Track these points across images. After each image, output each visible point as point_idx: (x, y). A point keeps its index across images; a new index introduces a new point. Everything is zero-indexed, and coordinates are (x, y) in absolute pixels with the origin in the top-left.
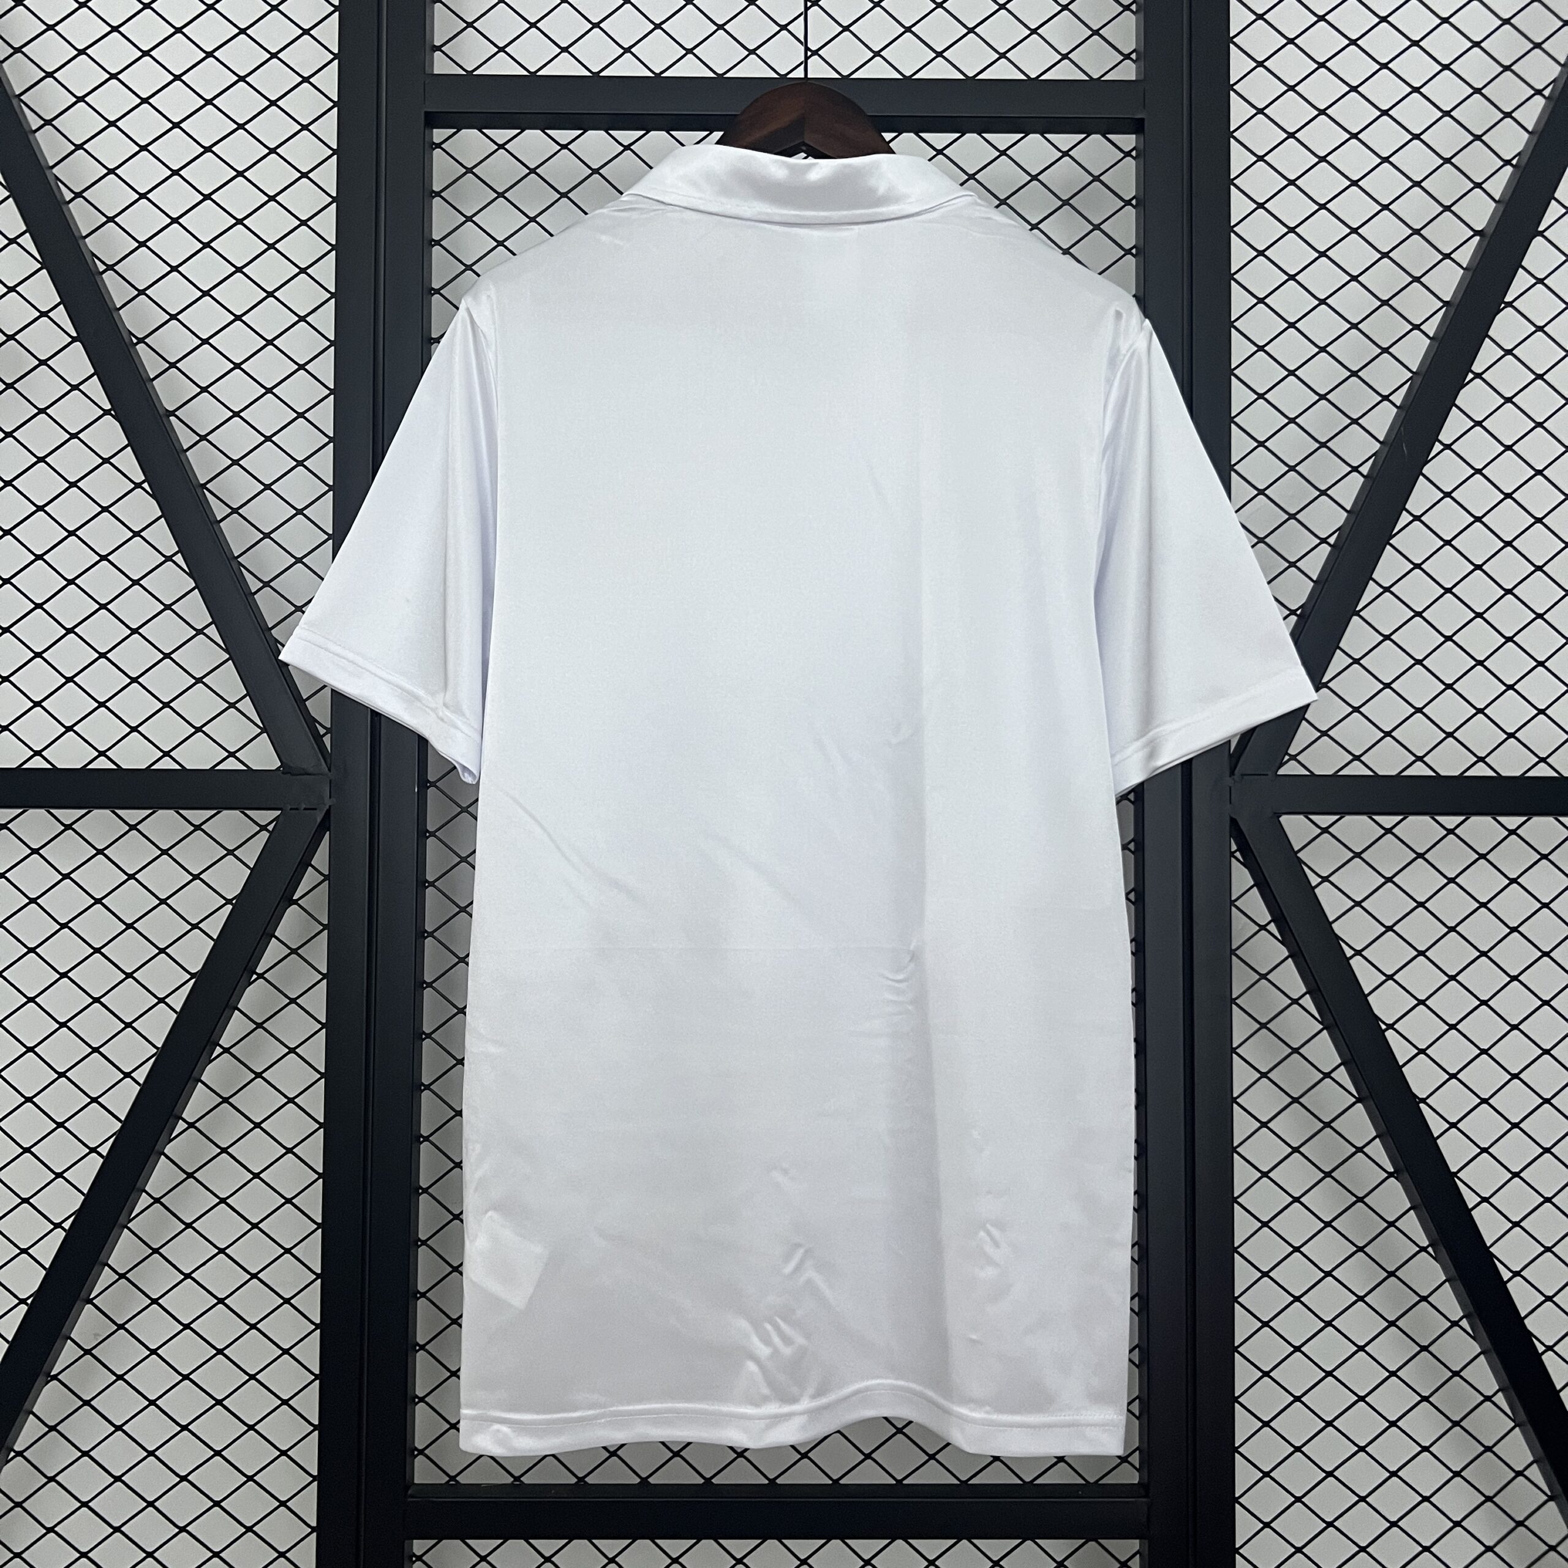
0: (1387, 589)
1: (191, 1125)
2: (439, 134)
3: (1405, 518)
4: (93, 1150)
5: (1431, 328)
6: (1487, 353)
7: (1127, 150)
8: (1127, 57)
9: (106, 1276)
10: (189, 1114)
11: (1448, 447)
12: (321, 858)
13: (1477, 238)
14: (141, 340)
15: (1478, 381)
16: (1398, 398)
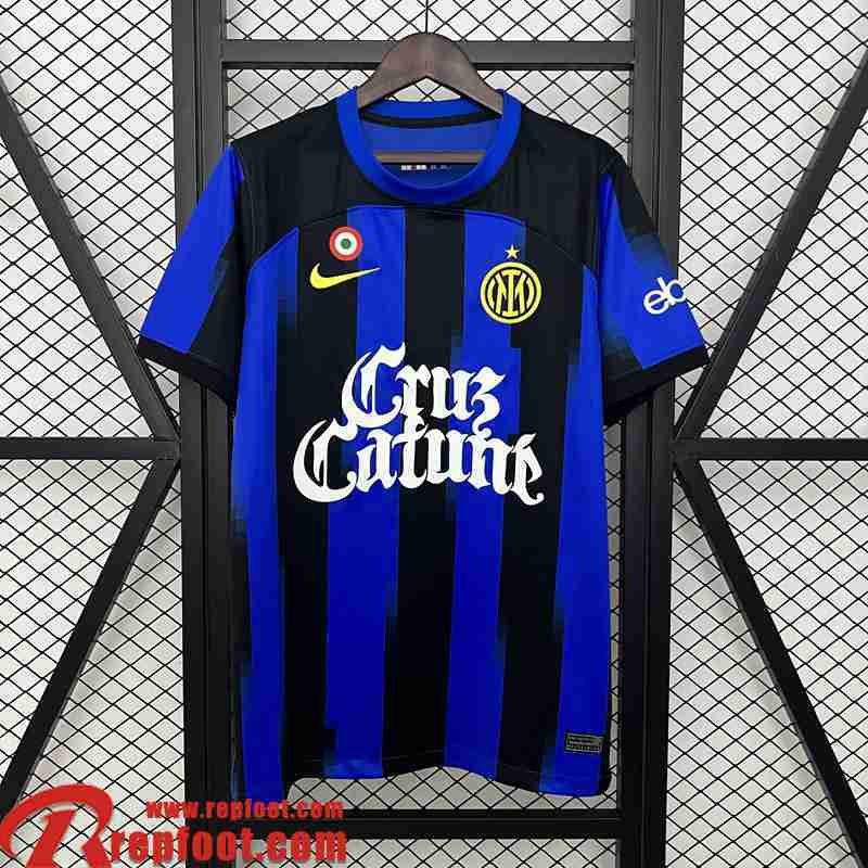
0: (765, 333)
1: (112, 626)
2: (230, 73)
3: (776, 293)
4: (60, 639)
5: (795, 183)
6: (827, 197)
7: (624, 80)
8: (625, 24)
9: (70, 705)
10: (111, 620)
11: (802, 252)
12: (177, 484)
13: (824, 131)
14: (66, 194)
15: (821, 214)
16: (775, 224)
